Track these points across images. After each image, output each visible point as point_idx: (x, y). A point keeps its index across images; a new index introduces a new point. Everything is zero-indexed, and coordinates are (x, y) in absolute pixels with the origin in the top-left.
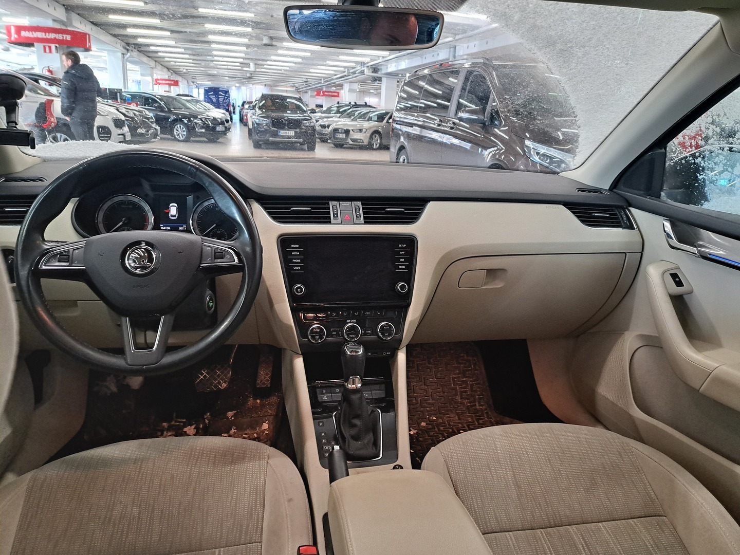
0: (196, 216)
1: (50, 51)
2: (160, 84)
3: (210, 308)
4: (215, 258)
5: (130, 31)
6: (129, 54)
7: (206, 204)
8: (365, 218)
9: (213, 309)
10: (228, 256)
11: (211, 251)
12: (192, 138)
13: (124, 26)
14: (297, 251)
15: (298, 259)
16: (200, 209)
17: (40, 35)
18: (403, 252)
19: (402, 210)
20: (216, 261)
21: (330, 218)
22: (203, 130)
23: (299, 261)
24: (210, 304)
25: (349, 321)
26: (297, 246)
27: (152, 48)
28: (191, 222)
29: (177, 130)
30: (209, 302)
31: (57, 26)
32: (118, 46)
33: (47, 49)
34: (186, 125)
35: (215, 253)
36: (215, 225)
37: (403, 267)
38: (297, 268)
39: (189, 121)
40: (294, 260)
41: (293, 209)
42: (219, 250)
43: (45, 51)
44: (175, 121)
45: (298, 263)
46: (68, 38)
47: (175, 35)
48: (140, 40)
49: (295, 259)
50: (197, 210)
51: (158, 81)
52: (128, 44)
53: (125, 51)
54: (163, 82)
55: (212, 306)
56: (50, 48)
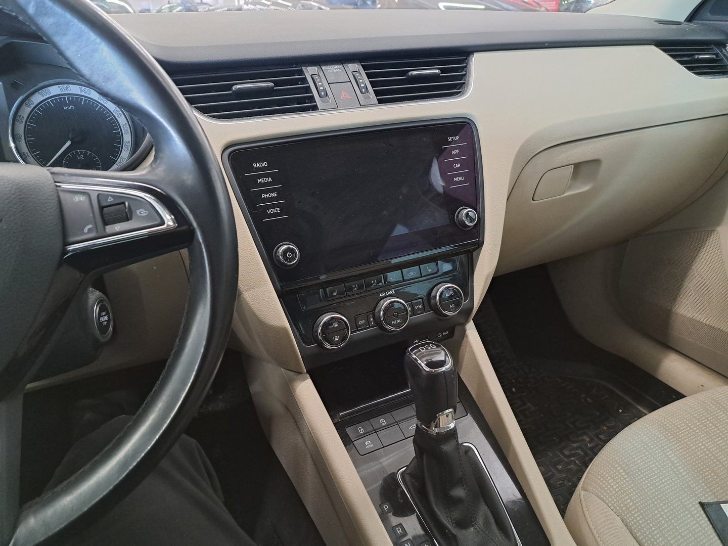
0: (21, 128)
3: (103, 329)
4: (106, 223)
7: (37, 99)
8: (377, 93)
9: (111, 328)
10: (142, 212)
11: (87, 202)
14: (267, 176)
15: (272, 191)
16: (26, 111)
18: (457, 151)
19: (437, 71)
20: (110, 229)
21: (312, 99)
23: (275, 195)
24: (102, 319)
25: (383, 294)
26: (264, 164)
28: (12, 145)
30: (100, 316)
35: (102, 208)
36: (69, 143)
37: (461, 179)
38: (274, 211)
40: (264, 196)
41: (239, 86)
42: (110, 199)
45: (273, 199)
49: (266, 192)
50: (20, 113)
55: (108, 321)
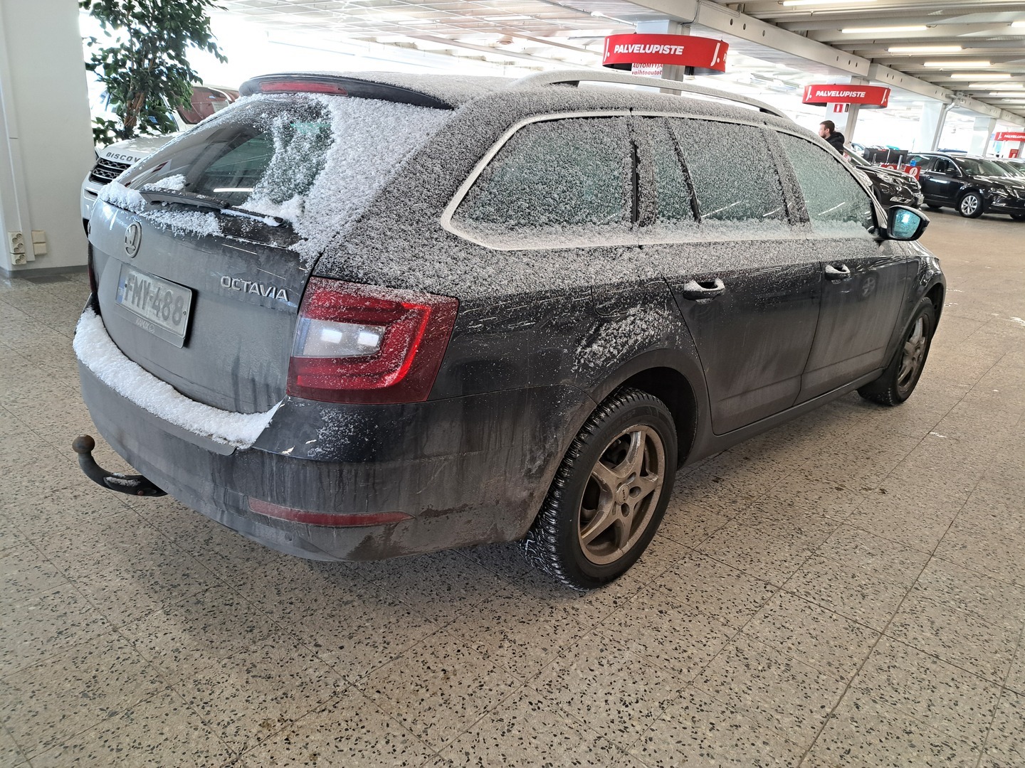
1: (840, 111)
2: (1007, 139)
5: (955, 77)
6: (953, 104)
12: (983, 214)
13: (949, 73)
17: (833, 93)
22: (1004, 205)
27: (992, 94)
29: (966, 203)
31: (857, 83)
32: (939, 95)
33: (838, 108)
34: (980, 197)
39: (986, 192)
43: (835, 110)
44: (968, 191)
46: (863, 94)
47: (1016, 78)
48: (972, 86)
51: (1006, 136)
52: (955, 92)
53: (947, 101)
54: (1014, 137)
56: (841, 106)
